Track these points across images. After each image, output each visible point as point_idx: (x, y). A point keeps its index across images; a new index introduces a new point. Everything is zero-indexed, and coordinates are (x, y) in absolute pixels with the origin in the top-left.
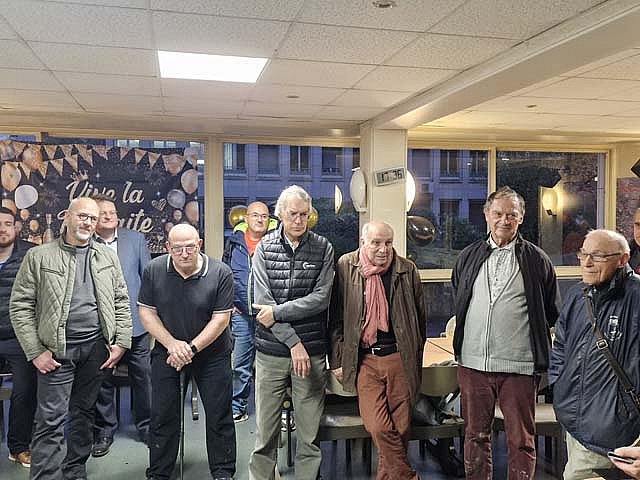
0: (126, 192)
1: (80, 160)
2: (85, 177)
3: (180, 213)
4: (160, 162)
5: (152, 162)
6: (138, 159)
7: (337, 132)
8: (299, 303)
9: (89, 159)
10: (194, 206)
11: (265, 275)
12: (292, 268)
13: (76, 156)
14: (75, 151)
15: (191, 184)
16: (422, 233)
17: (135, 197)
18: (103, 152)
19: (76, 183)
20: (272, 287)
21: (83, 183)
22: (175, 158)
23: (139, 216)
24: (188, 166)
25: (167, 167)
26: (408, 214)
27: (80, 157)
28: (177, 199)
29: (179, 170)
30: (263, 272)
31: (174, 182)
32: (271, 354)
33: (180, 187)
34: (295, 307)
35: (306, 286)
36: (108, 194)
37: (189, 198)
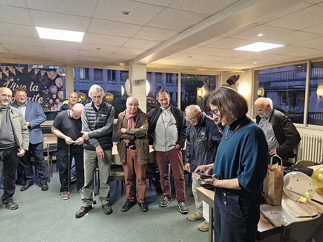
0: (31, 87)
1: (10, 73)
2: (12, 80)
3: (55, 95)
4: (46, 74)
5: (42, 74)
6: (36, 73)
7: (122, 64)
8: (99, 130)
9: (14, 73)
10: (61, 93)
11: (86, 119)
12: (97, 116)
13: (8, 71)
14: (7, 69)
15: (60, 83)
16: (152, 104)
17: (36, 88)
18: (20, 70)
19: (8, 83)
20: (89, 124)
21: (11, 83)
22: (52, 72)
23: (37, 96)
24: (58, 76)
25: (49, 76)
26: (147, 97)
27: (9, 71)
28: (54, 89)
29: (54, 78)
30: (85, 118)
31: (52, 83)
32: (89, 150)
33: (55, 85)
34: (98, 132)
35: (103, 123)
36: (23, 87)
37: (59, 89)
